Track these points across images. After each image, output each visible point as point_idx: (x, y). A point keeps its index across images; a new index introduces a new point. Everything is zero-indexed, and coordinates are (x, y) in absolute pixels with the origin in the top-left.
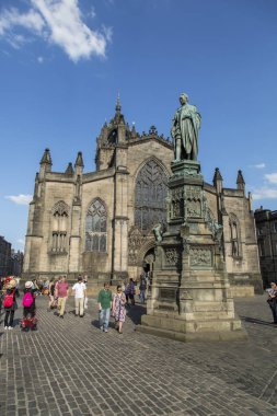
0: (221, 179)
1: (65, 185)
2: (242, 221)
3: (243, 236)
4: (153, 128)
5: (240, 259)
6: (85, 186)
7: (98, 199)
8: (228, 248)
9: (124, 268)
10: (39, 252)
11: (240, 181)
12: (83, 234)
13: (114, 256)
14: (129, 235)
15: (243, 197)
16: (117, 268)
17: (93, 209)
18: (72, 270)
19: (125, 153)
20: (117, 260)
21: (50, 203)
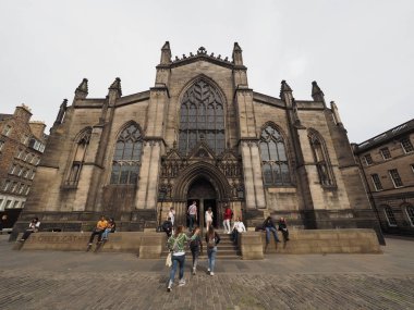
0: (290, 90)
2: (327, 138)
3: (333, 156)
4: (202, 49)
5: (334, 189)
6: (118, 110)
7: (132, 123)
8: (312, 172)
9: (151, 204)
10: (50, 186)
11: (317, 92)
12: (108, 163)
13: (136, 188)
14: (162, 160)
15: (324, 109)
16: (140, 204)
17: (125, 134)
18: (77, 209)
19: (166, 73)
20: (141, 193)
21: (75, 129)
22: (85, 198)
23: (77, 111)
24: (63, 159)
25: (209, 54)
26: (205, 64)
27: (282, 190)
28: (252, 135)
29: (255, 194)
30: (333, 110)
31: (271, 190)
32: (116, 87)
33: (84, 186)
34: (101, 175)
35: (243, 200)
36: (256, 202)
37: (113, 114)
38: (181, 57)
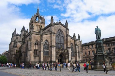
0: (75, 36)
1: (38, 35)
2: (80, 47)
3: (80, 51)
4: (60, 21)
5: (79, 57)
7: (47, 40)
11: (79, 37)
13: (52, 57)
15: (80, 41)
16: (53, 60)
23: (33, 35)
24: (32, 49)
26: (61, 26)
27: (73, 57)
28: (70, 47)
29: (70, 58)
30: (81, 42)
33: (42, 56)
35: (68, 59)
37: (43, 37)
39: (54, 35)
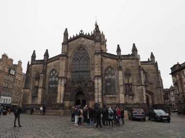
1: (40, 65)
3: (135, 81)
4: (82, 31)
5: (133, 95)
6: (48, 64)
7: (54, 70)
9: (62, 102)
10: (28, 96)
11: (134, 49)
12: (47, 87)
13: (57, 96)
14: (65, 85)
16: (58, 102)
17: (52, 75)
18: (38, 103)
19: (66, 46)
20: (58, 98)
21: (33, 73)
22: (40, 100)
23: (33, 66)
24: (31, 85)
25: (85, 34)
26: (83, 39)
27: (111, 96)
28: (99, 74)
29: (98, 98)
30: (138, 59)
31: (107, 96)
32: (46, 54)
33: (40, 95)
34: (45, 91)
35: (94, 100)
36: (98, 101)
37: (46, 66)
38: (72, 37)
39: (62, 59)
